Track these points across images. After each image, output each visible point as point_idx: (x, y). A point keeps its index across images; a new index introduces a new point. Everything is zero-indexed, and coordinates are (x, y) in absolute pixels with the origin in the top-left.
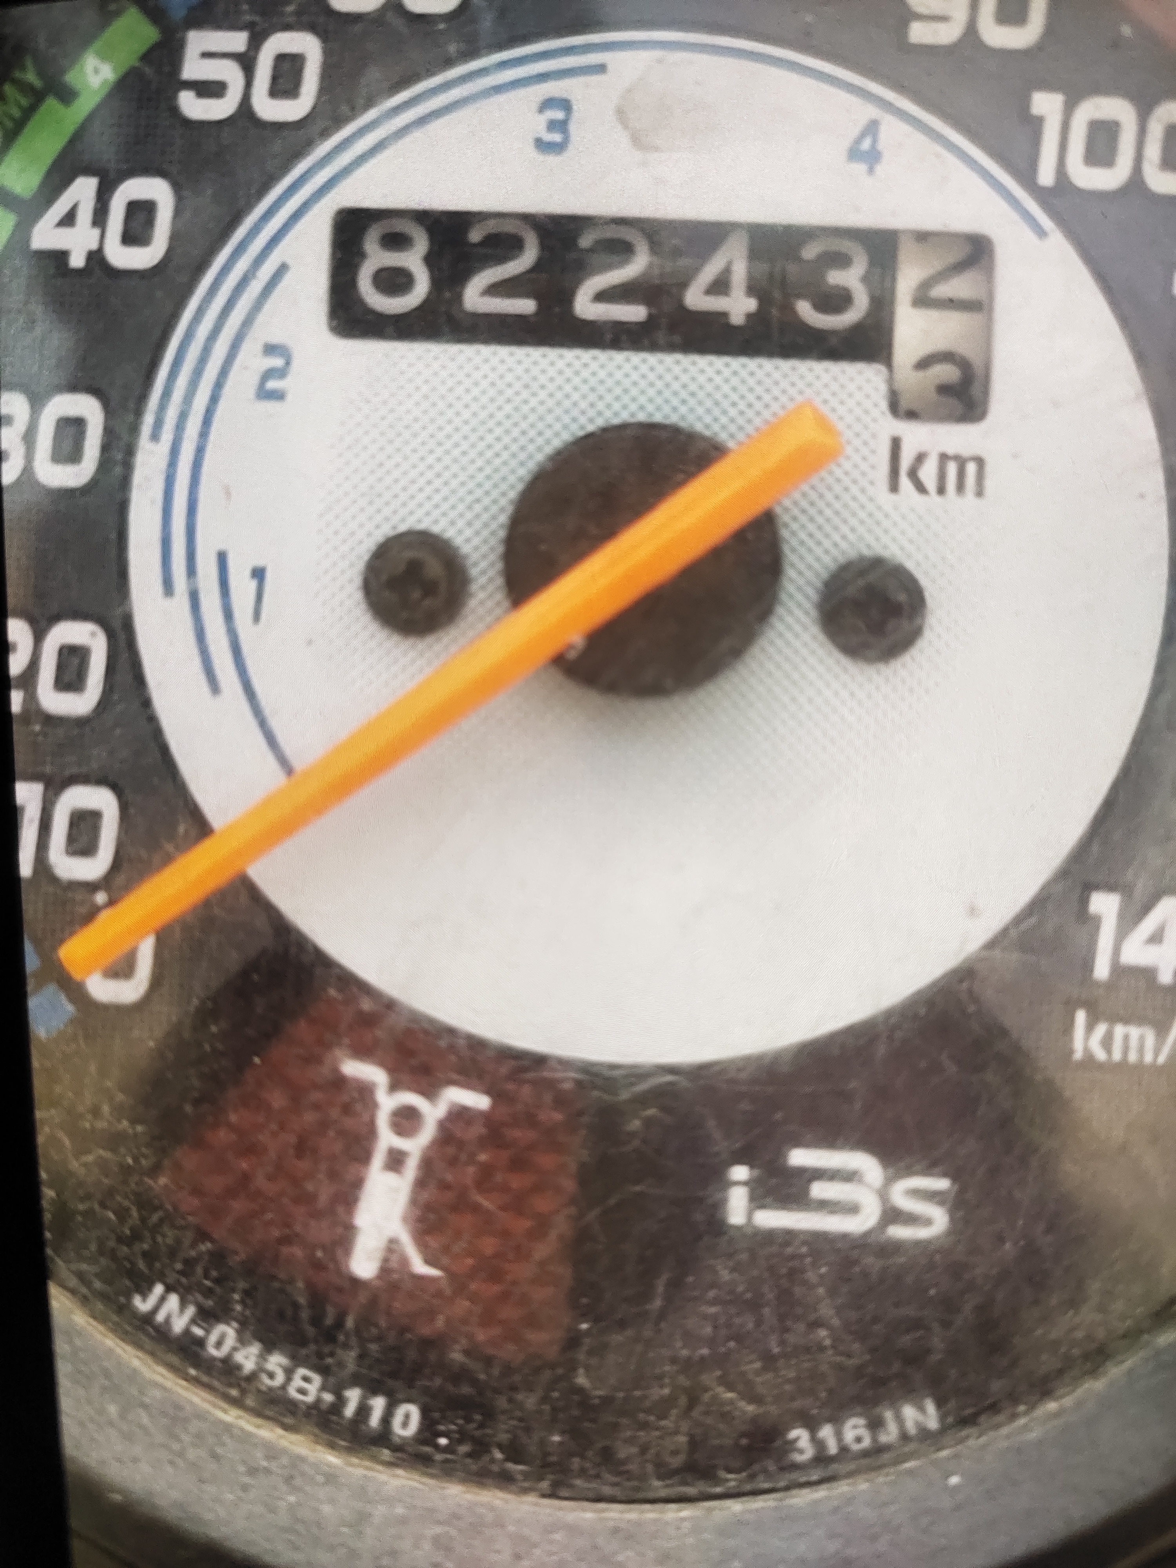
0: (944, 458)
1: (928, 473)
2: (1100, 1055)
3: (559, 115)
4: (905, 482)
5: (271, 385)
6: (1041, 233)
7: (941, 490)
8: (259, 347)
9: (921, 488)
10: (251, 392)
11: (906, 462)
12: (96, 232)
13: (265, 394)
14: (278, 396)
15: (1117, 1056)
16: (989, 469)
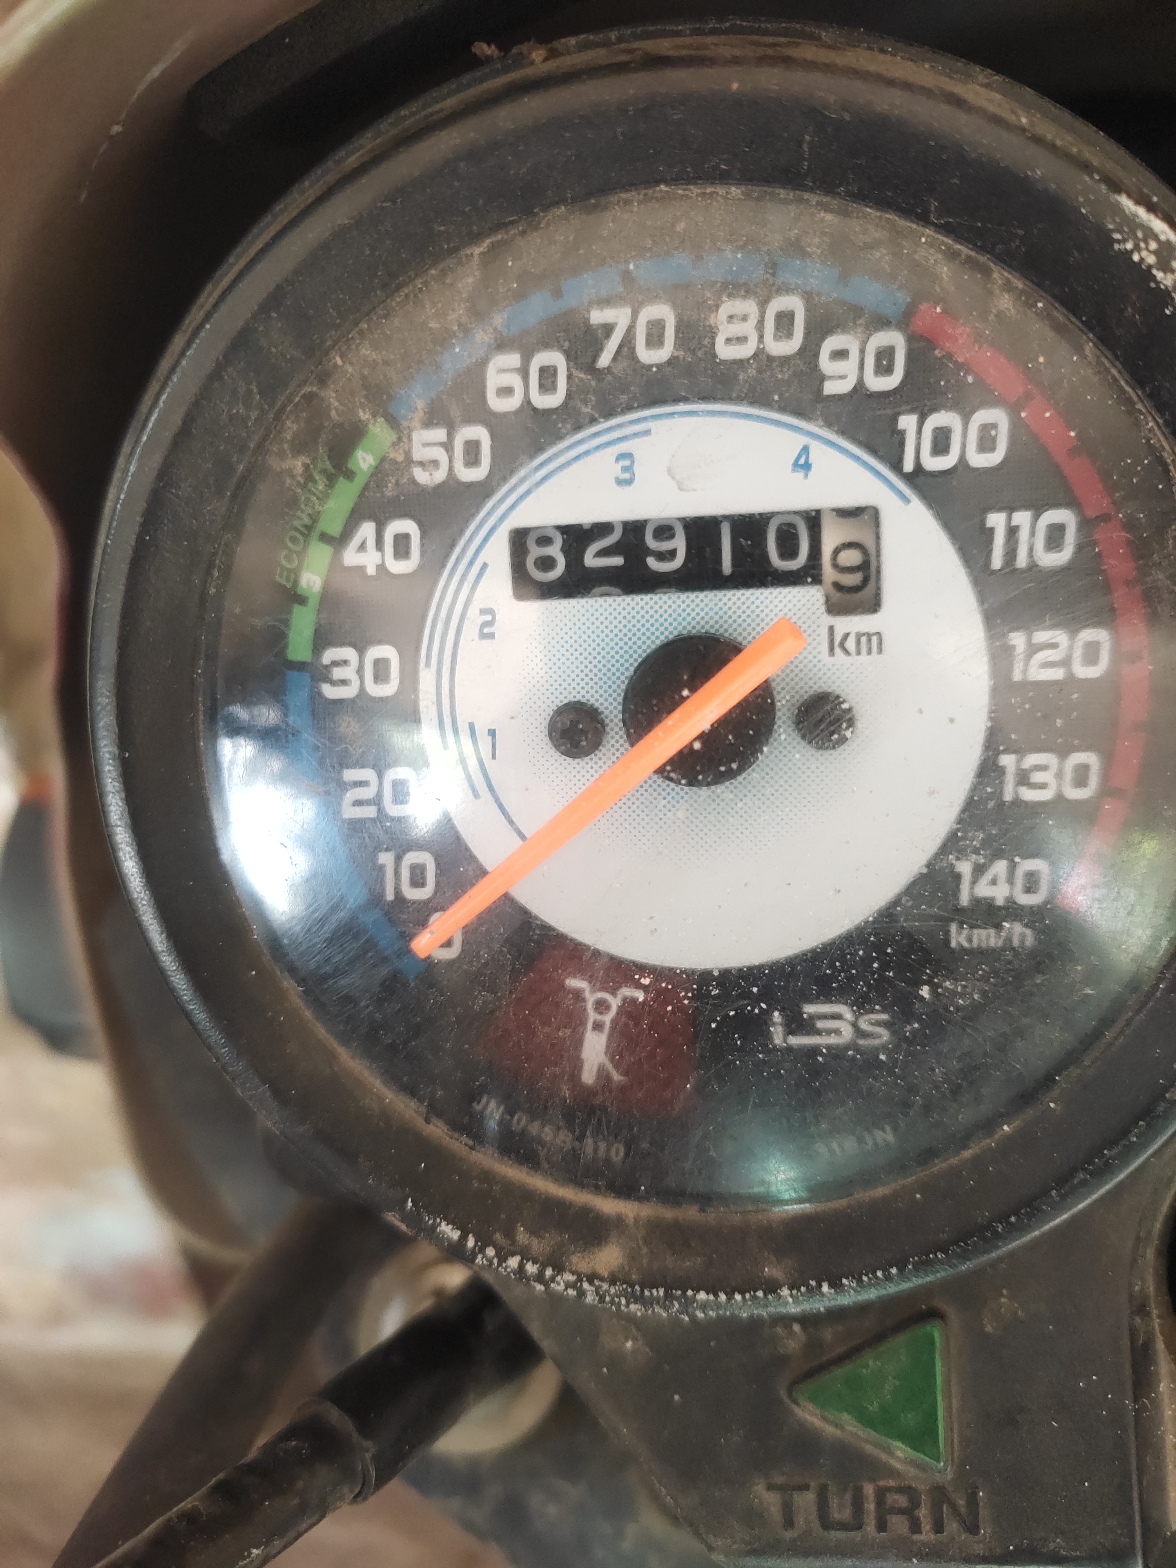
0: (859, 636)
1: (851, 644)
2: (966, 945)
3: (627, 463)
4: (838, 650)
5: (486, 630)
6: (907, 501)
7: (859, 653)
8: (478, 612)
9: (847, 652)
10: (477, 637)
11: (838, 639)
12: (379, 554)
13: (484, 636)
14: (491, 636)
15: (975, 943)
16: (884, 637)
